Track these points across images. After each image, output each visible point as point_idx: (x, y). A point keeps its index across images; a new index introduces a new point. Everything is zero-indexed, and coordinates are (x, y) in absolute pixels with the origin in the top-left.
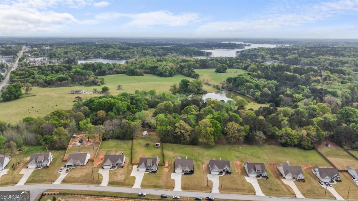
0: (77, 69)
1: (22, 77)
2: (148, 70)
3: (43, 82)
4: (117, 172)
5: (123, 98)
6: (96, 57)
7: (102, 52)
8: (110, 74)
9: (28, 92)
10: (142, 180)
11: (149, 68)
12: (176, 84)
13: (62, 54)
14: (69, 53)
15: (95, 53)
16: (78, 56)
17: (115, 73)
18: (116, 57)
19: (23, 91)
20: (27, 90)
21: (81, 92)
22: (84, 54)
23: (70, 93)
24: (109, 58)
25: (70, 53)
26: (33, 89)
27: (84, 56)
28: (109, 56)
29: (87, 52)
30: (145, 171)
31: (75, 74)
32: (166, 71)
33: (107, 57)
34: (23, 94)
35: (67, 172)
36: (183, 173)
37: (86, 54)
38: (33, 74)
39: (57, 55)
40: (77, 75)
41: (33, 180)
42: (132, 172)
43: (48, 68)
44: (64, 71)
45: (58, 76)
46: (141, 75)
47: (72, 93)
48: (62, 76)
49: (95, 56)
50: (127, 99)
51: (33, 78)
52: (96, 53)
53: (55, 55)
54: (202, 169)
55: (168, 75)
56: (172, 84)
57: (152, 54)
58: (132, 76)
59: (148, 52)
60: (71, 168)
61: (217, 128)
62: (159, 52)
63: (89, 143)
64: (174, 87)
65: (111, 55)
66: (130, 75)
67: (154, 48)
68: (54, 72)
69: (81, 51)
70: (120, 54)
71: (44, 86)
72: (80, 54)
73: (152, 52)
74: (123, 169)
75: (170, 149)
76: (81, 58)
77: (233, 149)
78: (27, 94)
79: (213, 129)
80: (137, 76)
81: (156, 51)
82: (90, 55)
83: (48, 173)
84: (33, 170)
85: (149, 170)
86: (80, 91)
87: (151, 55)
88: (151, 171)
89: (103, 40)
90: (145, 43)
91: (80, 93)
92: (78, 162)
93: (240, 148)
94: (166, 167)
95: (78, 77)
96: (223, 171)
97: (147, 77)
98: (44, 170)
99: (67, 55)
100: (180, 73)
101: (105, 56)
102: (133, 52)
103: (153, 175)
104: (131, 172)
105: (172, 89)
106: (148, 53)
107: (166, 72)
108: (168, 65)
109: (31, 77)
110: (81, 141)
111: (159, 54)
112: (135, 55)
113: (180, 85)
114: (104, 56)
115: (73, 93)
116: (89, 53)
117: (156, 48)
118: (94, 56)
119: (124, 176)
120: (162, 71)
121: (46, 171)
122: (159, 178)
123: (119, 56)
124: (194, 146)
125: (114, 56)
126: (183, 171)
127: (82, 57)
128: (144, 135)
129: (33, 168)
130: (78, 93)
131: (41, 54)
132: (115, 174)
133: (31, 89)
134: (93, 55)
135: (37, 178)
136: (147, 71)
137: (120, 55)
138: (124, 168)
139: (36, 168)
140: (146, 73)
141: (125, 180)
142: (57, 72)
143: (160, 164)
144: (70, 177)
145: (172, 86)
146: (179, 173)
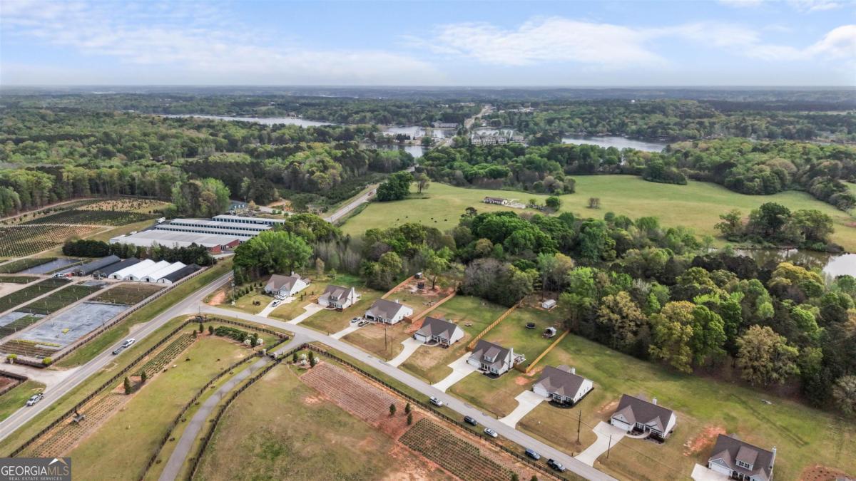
0: (532, 155)
1: (435, 163)
2: (706, 172)
3: (463, 176)
4: (430, 351)
5: (558, 225)
6: (614, 133)
7: (629, 123)
8: (604, 173)
9: (422, 191)
10: (459, 380)
11: (709, 165)
12: (739, 213)
13: (542, 124)
14: (556, 121)
15: (612, 123)
16: (572, 129)
17: (617, 171)
18: (660, 134)
19: (413, 187)
20: (421, 187)
21: (503, 203)
22: (587, 124)
23: (483, 202)
24: (642, 138)
25: (559, 122)
26: (430, 187)
27: (586, 128)
28: (642, 131)
29: (595, 121)
30: (479, 369)
31: (524, 166)
32: (754, 178)
33: (637, 136)
34: (410, 193)
35: (359, 326)
36: (549, 400)
37: (592, 126)
38: (454, 160)
39: (531, 125)
40: (528, 168)
41: (311, 321)
42: (457, 361)
43: (482, 150)
44: (507, 159)
45: (492, 167)
46: (679, 180)
47: (486, 202)
48: (499, 167)
49: (611, 131)
50: (568, 229)
51: (451, 167)
52: (614, 124)
53: (527, 125)
54: (602, 408)
55: (757, 188)
56: (726, 211)
57: (766, 133)
58: (652, 181)
59: (756, 127)
60: (370, 321)
61: (707, 331)
62: (791, 127)
63: (432, 292)
64: (732, 219)
65: (649, 130)
66: (648, 179)
67: (784, 116)
68: (489, 158)
69: (583, 119)
70: (670, 129)
71: (458, 184)
72: (579, 124)
73: (767, 128)
74: (445, 351)
75: (573, 348)
76: (580, 134)
77: (740, 399)
78: (419, 193)
79: (689, 329)
80: (666, 183)
81: (781, 124)
82: (600, 128)
83: (335, 319)
84: (321, 309)
85: (486, 367)
86: (501, 201)
87: (760, 133)
88: (487, 372)
89: (662, 93)
90: (777, 101)
91: (500, 204)
92: (383, 316)
93: (769, 403)
94: (525, 377)
95: (527, 172)
96: (644, 429)
97: (692, 187)
98: (335, 312)
99: (550, 126)
100: (803, 189)
101: (633, 133)
102: (712, 124)
103: (486, 380)
104: (454, 361)
105: (723, 223)
106: (752, 130)
107: (752, 179)
108: (768, 163)
109: (449, 165)
110: (421, 286)
111: (786, 132)
112: (714, 133)
113: (752, 216)
114: (630, 131)
115: (489, 203)
116: (598, 123)
117: (790, 117)
118: (608, 131)
119: (436, 362)
120: (742, 177)
121: (335, 315)
122: (491, 388)
123: (668, 134)
124: (635, 361)
125: (654, 132)
126: (551, 396)
127: (581, 131)
128: (545, 306)
129: (323, 306)
130: (496, 204)
131: (506, 123)
132: (425, 353)
133: (428, 185)
134: (605, 129)
135: (318, 322)
136: (702, 173)
137: (670, 131)
138: (448, 349)
139: (328, 307)
140: (697, 178)
141: (431, 369)
142: (495, 158)
143: (517, 367)
144: (358, 334)
145: (725, 215)
146: (540, 396)
